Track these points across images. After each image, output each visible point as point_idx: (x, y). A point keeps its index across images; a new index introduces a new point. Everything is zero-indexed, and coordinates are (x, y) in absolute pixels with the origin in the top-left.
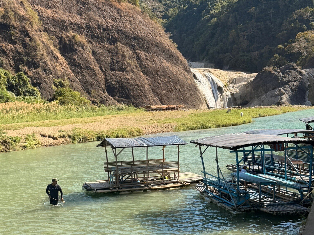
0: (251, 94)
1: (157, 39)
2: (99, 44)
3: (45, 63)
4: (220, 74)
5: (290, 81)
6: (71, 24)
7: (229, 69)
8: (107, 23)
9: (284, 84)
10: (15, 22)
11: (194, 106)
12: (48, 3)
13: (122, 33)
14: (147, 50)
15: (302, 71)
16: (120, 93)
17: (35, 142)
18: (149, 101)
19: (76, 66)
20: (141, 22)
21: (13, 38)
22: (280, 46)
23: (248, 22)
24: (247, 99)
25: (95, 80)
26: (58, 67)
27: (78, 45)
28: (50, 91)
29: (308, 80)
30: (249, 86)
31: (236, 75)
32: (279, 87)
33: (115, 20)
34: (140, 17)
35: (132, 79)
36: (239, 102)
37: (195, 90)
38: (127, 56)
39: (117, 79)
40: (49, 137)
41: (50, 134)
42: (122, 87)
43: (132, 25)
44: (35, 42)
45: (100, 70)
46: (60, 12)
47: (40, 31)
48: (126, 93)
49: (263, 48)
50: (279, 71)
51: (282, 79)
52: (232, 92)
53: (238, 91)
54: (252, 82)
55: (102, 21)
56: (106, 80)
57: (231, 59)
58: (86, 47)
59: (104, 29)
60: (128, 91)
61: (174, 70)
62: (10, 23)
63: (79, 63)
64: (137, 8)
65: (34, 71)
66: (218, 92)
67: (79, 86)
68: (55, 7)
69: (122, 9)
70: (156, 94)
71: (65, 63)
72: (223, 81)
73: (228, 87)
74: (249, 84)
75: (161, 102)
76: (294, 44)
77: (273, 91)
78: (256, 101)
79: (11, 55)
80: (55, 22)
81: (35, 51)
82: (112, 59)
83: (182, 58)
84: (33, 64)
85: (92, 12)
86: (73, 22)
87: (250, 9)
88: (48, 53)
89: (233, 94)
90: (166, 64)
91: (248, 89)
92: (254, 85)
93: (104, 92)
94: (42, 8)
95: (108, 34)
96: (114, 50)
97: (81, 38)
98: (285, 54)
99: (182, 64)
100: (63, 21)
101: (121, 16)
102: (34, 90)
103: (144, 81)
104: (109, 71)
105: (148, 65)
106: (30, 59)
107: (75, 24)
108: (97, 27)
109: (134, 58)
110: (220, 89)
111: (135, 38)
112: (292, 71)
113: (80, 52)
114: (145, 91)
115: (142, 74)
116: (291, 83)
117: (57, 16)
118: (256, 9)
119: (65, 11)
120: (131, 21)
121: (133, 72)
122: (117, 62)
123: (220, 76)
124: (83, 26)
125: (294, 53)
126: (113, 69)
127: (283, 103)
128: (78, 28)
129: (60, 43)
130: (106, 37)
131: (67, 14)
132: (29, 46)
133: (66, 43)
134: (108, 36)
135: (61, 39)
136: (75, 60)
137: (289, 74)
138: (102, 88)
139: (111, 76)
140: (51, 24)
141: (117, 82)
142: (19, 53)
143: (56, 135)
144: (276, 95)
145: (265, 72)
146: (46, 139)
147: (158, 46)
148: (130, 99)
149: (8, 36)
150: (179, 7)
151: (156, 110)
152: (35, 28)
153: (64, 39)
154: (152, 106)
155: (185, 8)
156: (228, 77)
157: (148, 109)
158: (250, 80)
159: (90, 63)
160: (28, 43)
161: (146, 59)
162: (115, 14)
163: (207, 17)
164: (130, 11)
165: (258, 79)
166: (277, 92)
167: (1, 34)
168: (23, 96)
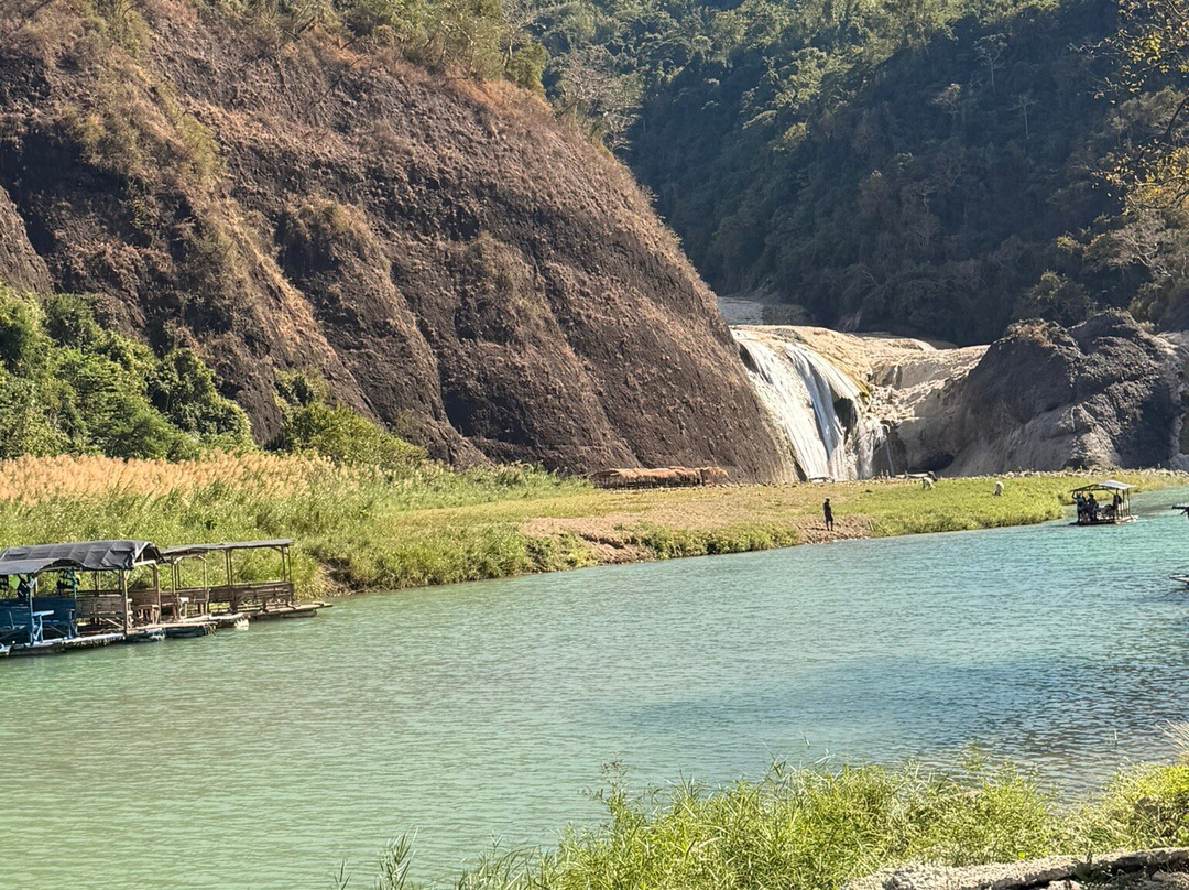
0: (963, 428)
1: (618, 217)
2: (416, 237)
3: (249, 312)
4: (838, 348)
5: (1111, 379)
6: (316, 164)
7: (863, 329)
8: (442, 158)
9: (1090, 388)
10: (141, 167)
11: (754, 472)
12: (234, 89)
13: (496, 198)
14: (585, 260)
15: (1156, 339)
16: (493, 421)
18: (598, 451)
19: (339, 321)
20: (557, 154)
21: (138, 223)
22: (1066, 241)
23: (933, 141)
24: (947, 448)
25: (407, 373)
26: (285, 329)
27: (344, 243)
28: (269, 413)
29: (1181, 375)
30: (953, 396)
31: (895, 351)
32: (1073, 400)
33: (468, 150)
34: (553, 135)
35: (535, 367)
36: (916, 458)
37: (753, 408)
38: (516, 285)
39: (482, 370)
42: (500, 401)
43: (528, 165)
44: (215, 239)
45: (421, 337)
46: (275, 120)
47: (224, 197)
48: (516, 422)
49: (996, 247)
50: (1068, 338)
51: (1081, 370)
52: (888, 418)
53: (910, 414)
54: (964, 380)
55: (422, 153)
56: (444, 373)
57: (869, 289)
58: (373, 250)
59: (432, 184)
60: (523, 413)
61: (679, 332)
62: (126, 168)
63: (348, 310)
64: (536, 97)
65: (214, 343)
67: (355, 393)
68: (256, 102)
69: (491, 105)
70: (621, 425)
71: (307, 315)
72: (851, 374)
73: (871, 400)
74: (954, 387)
75: (638, 457)
76: (1117, 235)
77: (1049, 415)
78: (983, 456)
79: (131, 282)
80: (262, 158)
81: (216, 271)
82: (464, 294)
83: (701, 288)
84: (210, 320)
85: (386, 121)
86: (323, 158)
87: (942, 89)
88: (254, 274)
89: (895, 426)
90: (653, 312)
91: (950, 409)
92: (975, 392)
93: (437, 419)
94: (214, 109)
95: (447, 202)
96: (468, 261)
97: (352, 218)
98: (1085, 270)
99: (705, 312)
100: (288, 155)
101: (490, 134)
102: (231, 412)
103: (577, 375)
104: (453, 340)
105: (589, 317)
106: (201, 300)
107: (329, 165)
108: (406, 177)
109: (539, 289)
110: (844, 409)
111: (543, 217)
112: (1120, 341)
113: (353, 268)
114: (584, 415)
115: (568, 350)
116: (1116, 388)
117: (265, 135)
118: (963, 92)
119: (290, 119)
120: (523, 152)
121: (537, 342)
122: (482, 307)
123: (839, 355)
124: (359, 171)
125: (1118, 268)
126: (466, 334)
127: (1092, 463)
128: (341, 180)
129: (278, 239)
130: (438, 212)
131: (301, 128)
132: (194, 251)
133: (300, 237)
134: (446, 211)
135: (281, 221)
136: (333, 299)
137: (1107, 353)
138: (432, 402)
139: (460, 358)
140: (248, 166)
141: (484, 379)
142: (162, 279)
144: (1062, 433)
145: (1017, 342)
147: (623, 243)
148: (531, 443)
149: (123, 218)
150: (648, 73)
151: (637, 484)
152: (206, 187)
153: (294, 221)
154: (622, 471)
155: (670, 77)
156: (866, 360)
157: (606, 480)
158: (959, 372)
159: (386, 310)
160: (189, 241)
161: (582, 293)
162: (469, 127)
163: (765, 119)
164: (517, 112)
165: (991, 371)
166: (1066, 419)
167: (96, 207)
168: (197, 434)
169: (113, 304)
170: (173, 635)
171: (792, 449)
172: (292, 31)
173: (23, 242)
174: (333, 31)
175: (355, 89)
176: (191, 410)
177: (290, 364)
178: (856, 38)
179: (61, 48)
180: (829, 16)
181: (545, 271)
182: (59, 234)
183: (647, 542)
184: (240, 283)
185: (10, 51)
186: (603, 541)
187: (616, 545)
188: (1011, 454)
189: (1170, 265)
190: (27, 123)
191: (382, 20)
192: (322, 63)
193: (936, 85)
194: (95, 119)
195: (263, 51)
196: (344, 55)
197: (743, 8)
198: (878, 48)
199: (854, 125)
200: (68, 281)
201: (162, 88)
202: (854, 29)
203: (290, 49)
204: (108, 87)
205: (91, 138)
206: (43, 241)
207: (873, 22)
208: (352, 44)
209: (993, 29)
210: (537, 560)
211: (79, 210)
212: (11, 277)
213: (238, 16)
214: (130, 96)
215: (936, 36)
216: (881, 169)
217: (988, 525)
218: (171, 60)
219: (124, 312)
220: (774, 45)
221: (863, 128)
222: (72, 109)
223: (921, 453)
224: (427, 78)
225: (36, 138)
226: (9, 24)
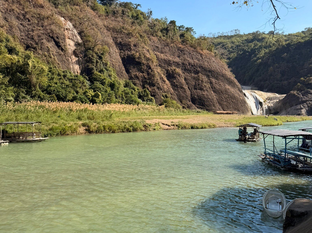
0: (281, 107)
1: (223, 72)
2: (189, 74)
3: (158, 84)
4: (261, 94)
5: (307, 101)
6: (174, 62)
7: (268, 91)
8: (194, 62)
9: (303, 102)
10: (144, 61)
11: (243, 113)
12: (162, 51)
14: (217, 78)
16: (199, 102)
17: (159, 127)
18: (216, 108)
19: (175, 86)
20: (214, 62)
21: (142, 70)
22: (302, 78)
23: (281, 62)
24: (278, 111)
25: (185, 95)
26: (165, 87)
27: (177, 74)
28: (160, 99)
30: (280, 102)
31: (271, 95)
32: (300, 104)
33: (199, 60)
34: (214, 59)
35: (207, 95)
36: (273, 112)
37: (244, 103)
38: (204, 82)
39: (198, 95)
40: (166, 125)
41: (167, 123)
42: (200, 99)
43: (208, 63)
44: (154, 72)
45: (188, 89)
46: (168, 55)
47: (157, 66)
48: (202, 103)
49: (291, 79)
50: (300, 94)
51: (302, 99)
52: (269, 105)
53: (272, 105)
54: (282, 100)
55: (191, 61)
56: (191, 95)
57: (269, 85)
58: (181, 75)
59: (192, 66)
60: (204, 102)
61: (232, 90)
62: (141, 61)
63: (176, 84)
64: (212, 53)
65: (152, 88)
66: (259, 105)
67: (176, 97)
68: (165, 52)
69: (203, 54)
70: (220, 104)
71: (169, 85)
72: (263, 98)
73: (266, 102)
74: (280, 101)
75: (223, 109)
77: (296, 106)
78: (284, 112)
79: (141, 79)
80: (165, 61)
81: (154, 77)
82: (196, 83)
83: (238, 84)
84: (152, 85)
85: (186, 56)
86: (175, 61)
87: (283, 54)
88: (160, 78)
89: (269, 107)
90: (228, 87)
91: (279, 104)
92: (283, 102)
93: (189, 102)
94: (158, 53)
95: (194, 68)
96: (197, 78)
97: (179, 70)
98: (305, 83)
99: (237, 87)
100: (170, 61)
101: (203, 58)
102: (152, 99)
103: (213, 96)
104: (193, 90)
105: (216, 87)
106: (151, 82)
107: (176, 62)
108: (188, 64)
109: (208, 82)
110: (261, 103)
111: (210, 71)
112: (309, 94)
113: (178, 78)
114: (214, 102)
115: (212, 92)
116: (308, 102)
117: (166, 57)
118: (287, 55)
119: (171, 55)
120: (208, 61)
121: (207, 91)
122: (198, 85)
123: (261, 95)
124: (180, 63)
125: (311, 83)
126: (195, 89)
127: (302, 114)
128: (177, 65)
129: (167, 73)
130: (193, 70)
131: (172, 56)
132: (151, 74)
133: (170, 73)
134: (194, 70)
136: (174, 83)
137: (307, 96)
138: (189, 99)
139: (194, 93)
140: (163, 62)
141: (198, 96)
142: (145, 78)
143: (170, 124)
144: (298, 109)
145: (291, 94)
146: (165, 126)
147: (224, 76)
148: (205, 106)
149: (140, 69)
150: (237, 53)
152: (154, 65)
153: (169, 71)
155: (241, 53)
156: (266, 96)
157: (215, 113)
158: (281, 99)
159: (183, 85)
160: (150, 73)
161: (216, 83)
162: (199, 57)
163: (255, 59)
164: (208, 55)
165: (286, 99)
166: (298, 107)
167: (136, 67)
168: (146, 102)
169: (137, 82)
171: (251, 109)
172: (173, 42)
173: (124, 72)
174: (179, 42)
175: (181, 51)
176: (145, 98)
177: (165, 92)
178: (271, 47)
179: (134, 43)
181: (210, 80)
182: (130, 71)
184: (157, 79)
185: (126, 44)
190: (127, 54)
191: (187, 41)
192: (177, 47)
193: (282, 54)
194: (138, 54)
195: (167, 45)
196: (180, 46)
197: (253, 43)
198: (274, 48)
199: (269, 60)
200: (131, 78)
201: (150, 50)
202: (271, 46)
203: (172, 45)
204: (140, 49)
205: (137, 57)
206: (128, 71)
207: (274, 44)
208: (182, 44)
209: (293, 45)
210: (145, 128)
211: (134, 68)
212: (121, 77)
213: (164, 40)
214: (144, 50)
215: (283, 46)
216: (272, 66)
218: (153, 46)
219: (139, 83)
221: (270, 60)
222: (134, 52)
223: (273, 111)
224: (193, 49)
225: (129, 56)
226: (126, 39)
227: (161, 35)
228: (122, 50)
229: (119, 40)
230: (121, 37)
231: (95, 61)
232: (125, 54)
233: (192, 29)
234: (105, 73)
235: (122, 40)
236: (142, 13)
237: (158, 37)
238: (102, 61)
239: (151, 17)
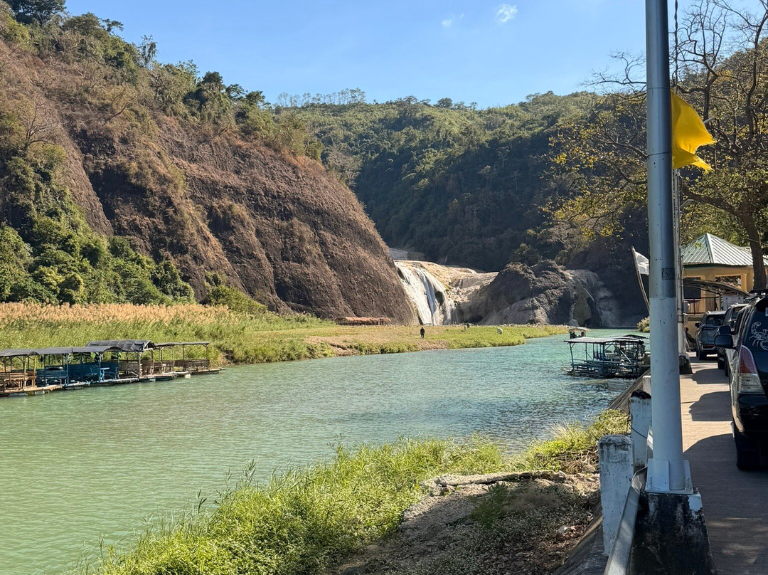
0: (487, 305)
1: (350, 214)
2: (266, 219)
3: (195, 246)
4: (438, 271)
5: (547, 288)
6: (226, 187)
7: (448, 263)
8: (278, 187)
9: (539, 291)
10: (152, 185)
11: (401, 320)
12: (193, 155)
13: (300, 204)
14: (335, 231)
15: (565, 272)
16: (295, 295)
18: (338, 310)
19: (233, 252)
20: (326, 187)
21: (150, 208)
22: (530, 231)
23: (479, 188)
24: (480, 313)
25: (260, 274)
26: (210, 254)
27: (236, 220)
28: (202, 289)
29: (575, 287)
30: (483, 292)
31: (461, 273)
32: (531, 296)
33: (289, 184)
34: (324, 179)
35: (313, 274)
36: (468, 317)
37: (402, 295)
38: (307, 240)
39: (292, 274)
42: (299, 287)
43: (314, 191)
44: (182, 216)
45: (267, 259)
46: (210, 168)
47: (187, 198)
48: (305, 296)
49: (503, 232)
50: (530, 271)
51: (535, 284)
52: (457, 300)
53: (466, 299)
54: (488, 286)
55: (270, 184)
56: (276, 275)
57: (451, 247)
58: (248, 223)
59: (274, 197)
60: (308, 293)
61: (373, 262)
62: (146, 185)
63: (237, 247)
64: (318, 163)
65: (180, 259)
67: (238, 282)
68: (202, 160)
69: (299, 166)
70: (348, 299)
71: (219, 248)
72: (442, 282)
73: (450, 292)
74: (484, 289)
75: (354, 312)
76: (551, 230)
77: (521, 302)
78: (494, 317)
79: (146, 232)
80: (203, 183)
81: (182, 229)
82: (285, 243)
83: (383, 244)
84: (179, 249)
85: (256, 170)
86: (229, 185)
87: (483, 168)
88: (198, 231)
89: (459, 304)
90: (363, 253)
91: (482, 298)
92: (492, 292)
93: (272, 294)
94: (184, 162)
95: (280, 205)
96: (288, 229)
97: (240, 209)
98: (538, 244)
99: (384, 254)
100: (214, 183)
101: (298, 178)
102: (186, 288)
103: (330, 278)
104: (280, 262)
105: (336, 254)
106: (175, 241)
107: (231, 187)
108: (263, 194)
109: (316, 242)
110: (439, 296)
111: (319, 212)
112: (551, 273)
113: (239, 230)
114: (333, 295)
115: (327, 268)
116: (549, 292)
117: (205, 174)
118: (492, 169)
119: (216, 167)
120: (312, 186)
121: (314, 263)
122: (292, 248)
123: (438, 274)
124: (242, 190)
125: (551, 243)
126: (285, 259)
127: (538, 322)
128: (236, 194)
129: (209, 217)
130: (276, 208)
131: (220, 171)
132: (174, 220)
133: (218, 217)
134: (279, 208)
135: (210, 210)
136: (231, 242)
137: (545, 277)
138: (270, 287)
139: (282, 269)
140: (198, 186)
141: (292, 278)
142: (159, 231)
144: (526, 309)
145: (510, 271)
147: (351, 224)
148: (311, 305)
149: (144, 205)
150: (364, 156)
151: (354, 323)
152: (180, 194)
153: (216, 210)
154: (348, 318)
155: (373, 157)
156: (449, 276)
157: (341, 321)
158: (486, 283)
159: (253, 248)
160: (172, 216)
161: (334, 244)
162: (290, 174)
163: (411, 176)
164: (310, 169)
165: (499, 283)
166: (528, 304)
167: (133, 200)
168: (172, 296)
169: (138, 241)
170: (158, 379)
171: (417, 311)
172: (218, 132)
173: (101, 214)
174: (236, 132)
175: (243, 157)
176: (169, 286)
177: (211, 269)
178: (449, 145)
179: (121, 134)
180: (439, 136)
182: (117, 211)
183: (356, 348)
184: (192, 235)
185: (99, 135)
186: (338, 347)
187: (344, 349)
188: (506, 317)
189: (572, 243)
190: (105, 164)
191: (255, 129)
192: (230, 146)
193: (481, 166)
194: (134, 164)
195: (205, 140)
196: (240, 143)
197: (404, 131)
198: (458, 150)
199: (447, 180)
200: (119, 231)
201: (163, 153)
202: (449, 141)
203: (217, 139)
204: (140, 151)
205: (132, 172)
206: (110, 213)
207: (456, 139)
208: (243, 138)
209: (504, 145)
210: (310, 353)
211: (126, 202)
212: (96, 228)
213: (195, 124)
214: (149, 155)
215: (482, 146)
216: (457, 199)
217: (494, 345)
218: (167, 141)
219: (143, 244)
220: (416, 146)
221: (451, 182)
222: (124, 160)
223: (469, 315)
224: (273, 154)
225: (109, 170)
226: (99, 123)
227: (187, 111)
228: (90, 152)
229: (80, 124)
230: (85, 117)
231: (33, 186)
232: (97, 163)
233: (262, 95)
234: (62, 219)
235: (88, 123)
236: (128, 48)
237: (180, 118)
238: (49, 185)
239: (154, 59)
